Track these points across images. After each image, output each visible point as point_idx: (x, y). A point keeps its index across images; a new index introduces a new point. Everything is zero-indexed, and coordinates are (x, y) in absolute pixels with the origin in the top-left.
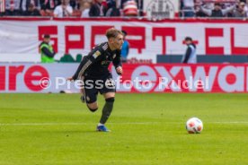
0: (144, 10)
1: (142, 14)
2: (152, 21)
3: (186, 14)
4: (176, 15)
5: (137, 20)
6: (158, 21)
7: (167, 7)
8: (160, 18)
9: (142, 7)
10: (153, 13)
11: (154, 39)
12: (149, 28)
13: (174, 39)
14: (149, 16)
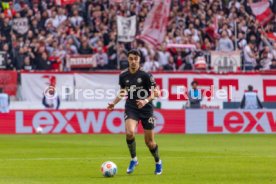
0: (212, 65)
1: (210, 68)
2: (219, 74)
3: (247, 68)
4: (239, 69)
5: (206, 73)
6: (223, 74)
7: (231, 62)
8: (225, 71)
9: (210, 62)
10: (220, 68)
11: (220, 88)
12: (216, 79)
13: (237, 89)
14: (216, 70)
